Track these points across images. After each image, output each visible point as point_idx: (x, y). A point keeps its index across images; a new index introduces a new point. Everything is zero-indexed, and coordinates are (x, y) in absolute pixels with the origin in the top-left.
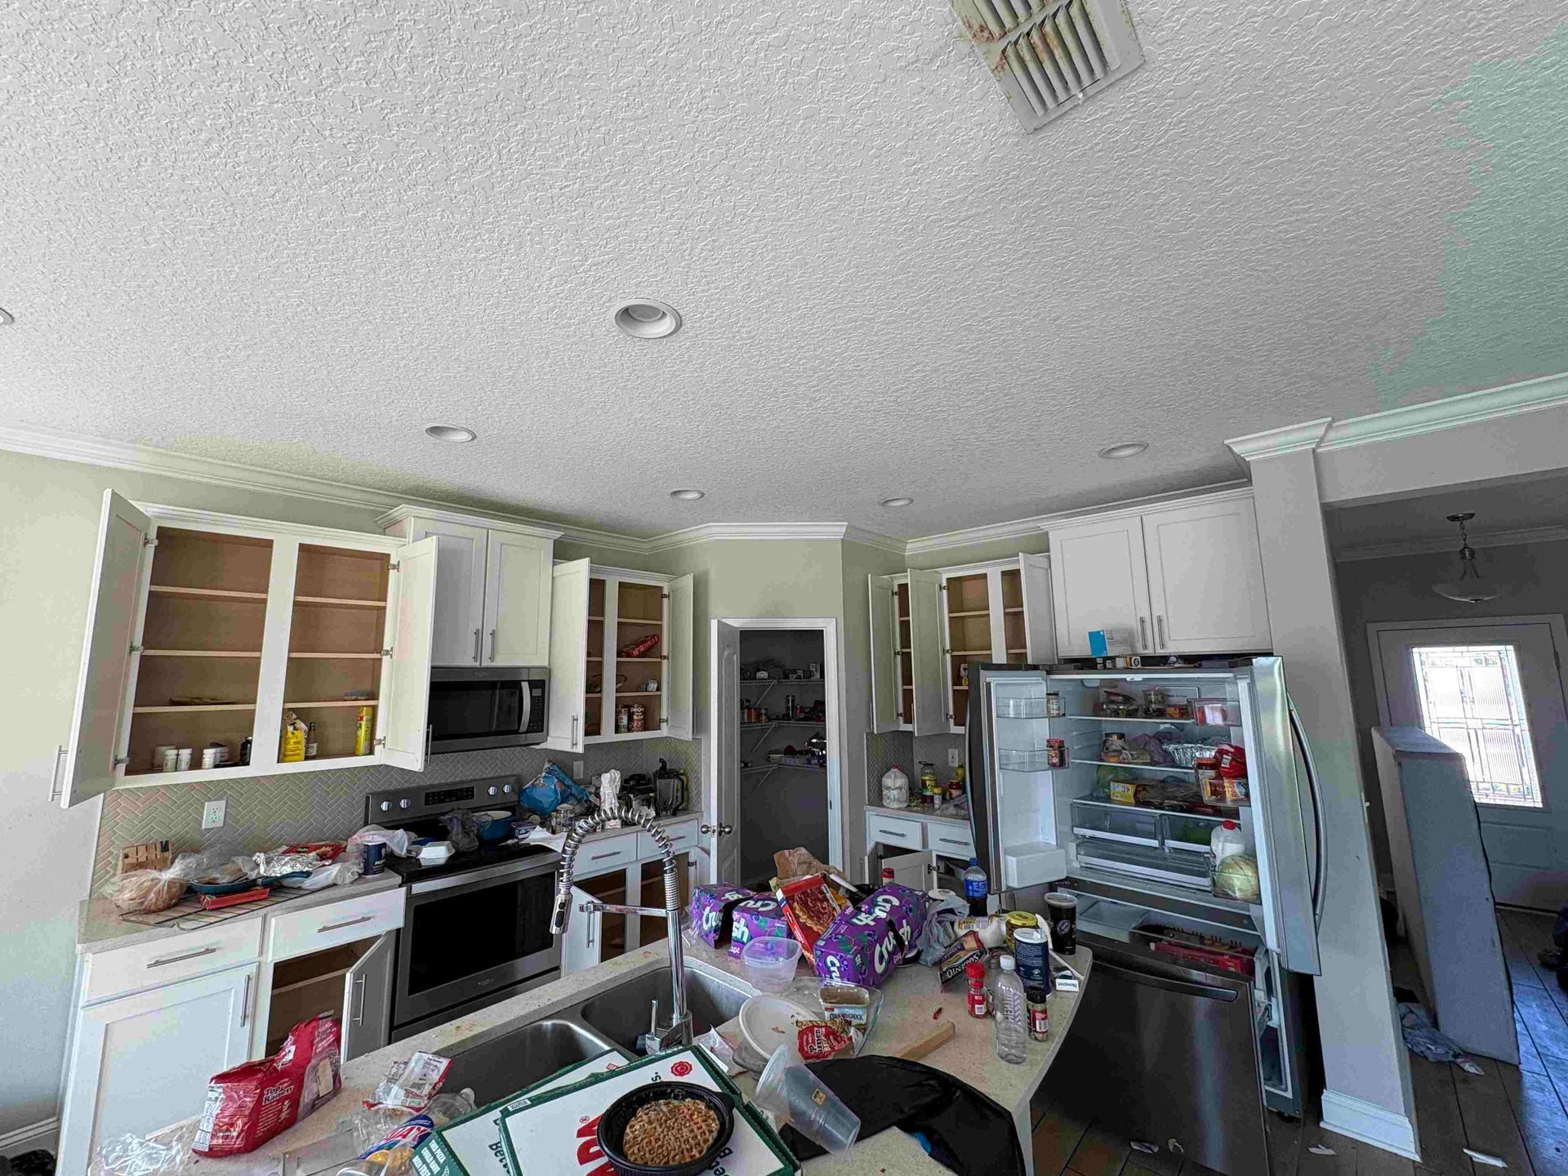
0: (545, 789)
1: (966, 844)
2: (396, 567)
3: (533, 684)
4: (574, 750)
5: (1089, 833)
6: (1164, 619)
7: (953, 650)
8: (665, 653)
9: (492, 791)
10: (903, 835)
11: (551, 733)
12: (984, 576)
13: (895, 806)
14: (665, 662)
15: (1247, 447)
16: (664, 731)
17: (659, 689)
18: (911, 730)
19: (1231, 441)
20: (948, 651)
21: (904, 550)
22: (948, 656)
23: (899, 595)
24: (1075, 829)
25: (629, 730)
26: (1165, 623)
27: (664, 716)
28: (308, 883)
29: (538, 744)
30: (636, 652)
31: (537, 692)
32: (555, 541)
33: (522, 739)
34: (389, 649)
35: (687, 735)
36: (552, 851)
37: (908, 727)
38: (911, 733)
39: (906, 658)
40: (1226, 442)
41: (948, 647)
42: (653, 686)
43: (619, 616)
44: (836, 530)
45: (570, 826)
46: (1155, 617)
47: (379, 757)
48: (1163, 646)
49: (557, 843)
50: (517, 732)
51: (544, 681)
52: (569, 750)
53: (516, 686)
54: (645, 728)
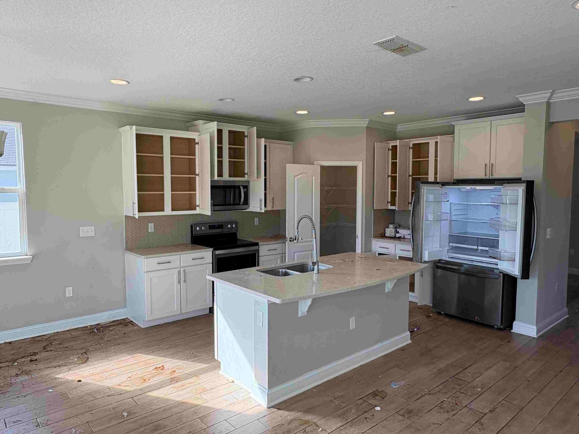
1: (410, 251)
2: (198, 143)
3: (244, 187)
4: (261, 211)
5: (454, 245)
6: (494, 165)
7: (413, 175)
9: (229, 226)
10: (388, 248)
11: (251, 205)
12: (428, 143)
15: (523, 99)
18: (394, 209)
19: (519, 96)
20: (411, 176)
21: (397, 129)
22: (411, 178)
23: (392, 150)
24: (450, 244)
26: (494, 167)
29: (245, 209)
31: (245, 190)
33: (241, 207)
34: (198, 173)
37: (393, 208)
38: (394, 210)
39: (394, 179)
40: (517, 96)
41: (411, 174)
44: (364, 123)
46: (491, 163)
47: (198, 211)
48: (492, 175)
50: (239, 204)
51: (247, 186)
52: (259, 211)
53: (239, 187)
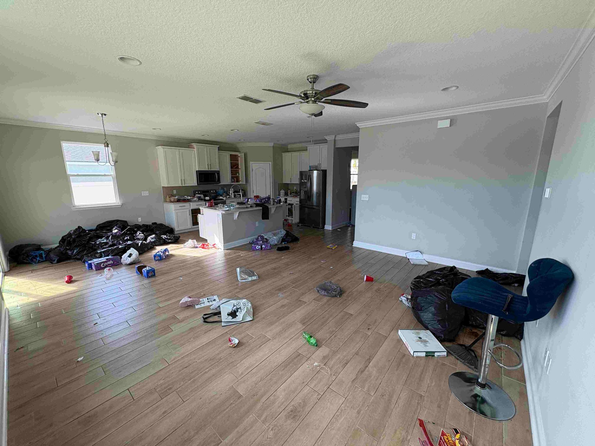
0: (221, 191)
3: (217, 174)
8: (240, 168)
9: (212, 191)
11: (221, 181)
13: (282, 196)
14: (240, 170)
15: (327, 138)
16: (240, 183)
17: (239, 175)
21: (288, 147)
25: (234, 182)
26: (321, 165)
27: (240, 180)
28: (192, 200)
29: (219, 183)
30: (234, 168)
32: (218, 147)
33: (217, 183)
35: (244, 183)
36: (223, 200)
42: (238, 174)
43: (231, 161)
44: (272, 144)
45: (226, 196)
46: (320, 163)
49: (225, 199)
50: (216, 181)
51: (219, 173)
53: (215, 174)
54: (237, 182)
